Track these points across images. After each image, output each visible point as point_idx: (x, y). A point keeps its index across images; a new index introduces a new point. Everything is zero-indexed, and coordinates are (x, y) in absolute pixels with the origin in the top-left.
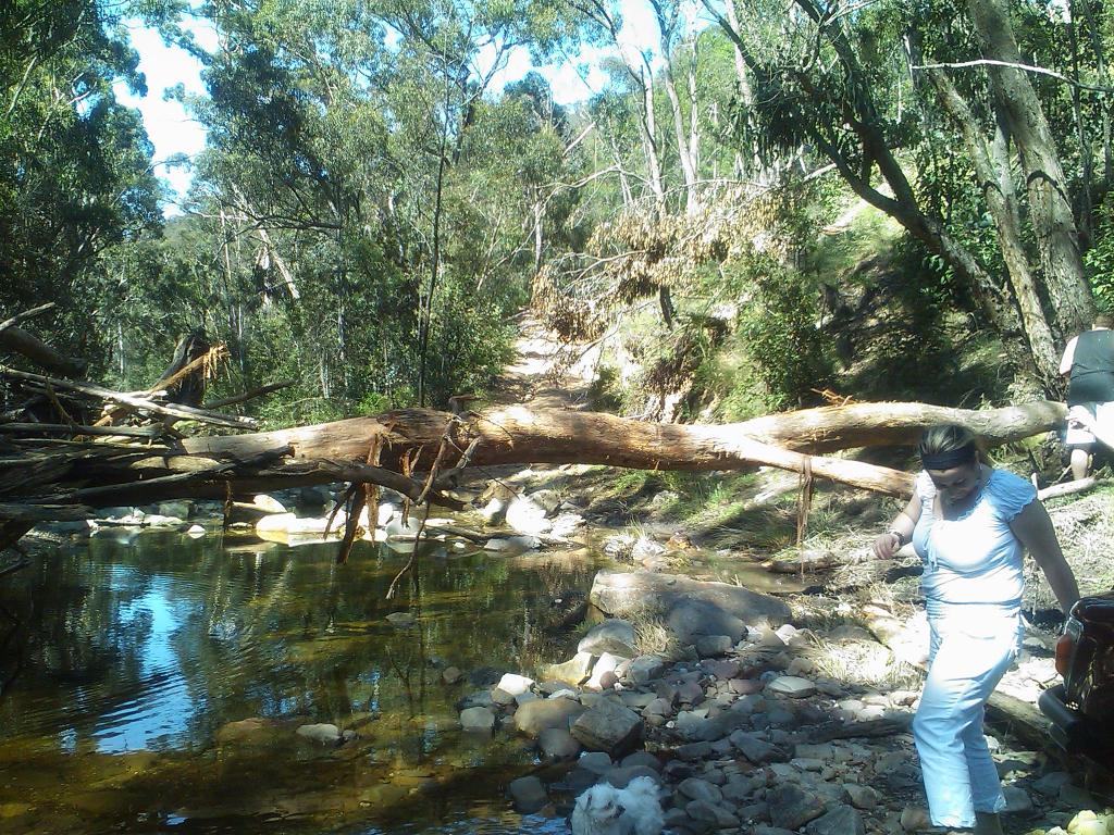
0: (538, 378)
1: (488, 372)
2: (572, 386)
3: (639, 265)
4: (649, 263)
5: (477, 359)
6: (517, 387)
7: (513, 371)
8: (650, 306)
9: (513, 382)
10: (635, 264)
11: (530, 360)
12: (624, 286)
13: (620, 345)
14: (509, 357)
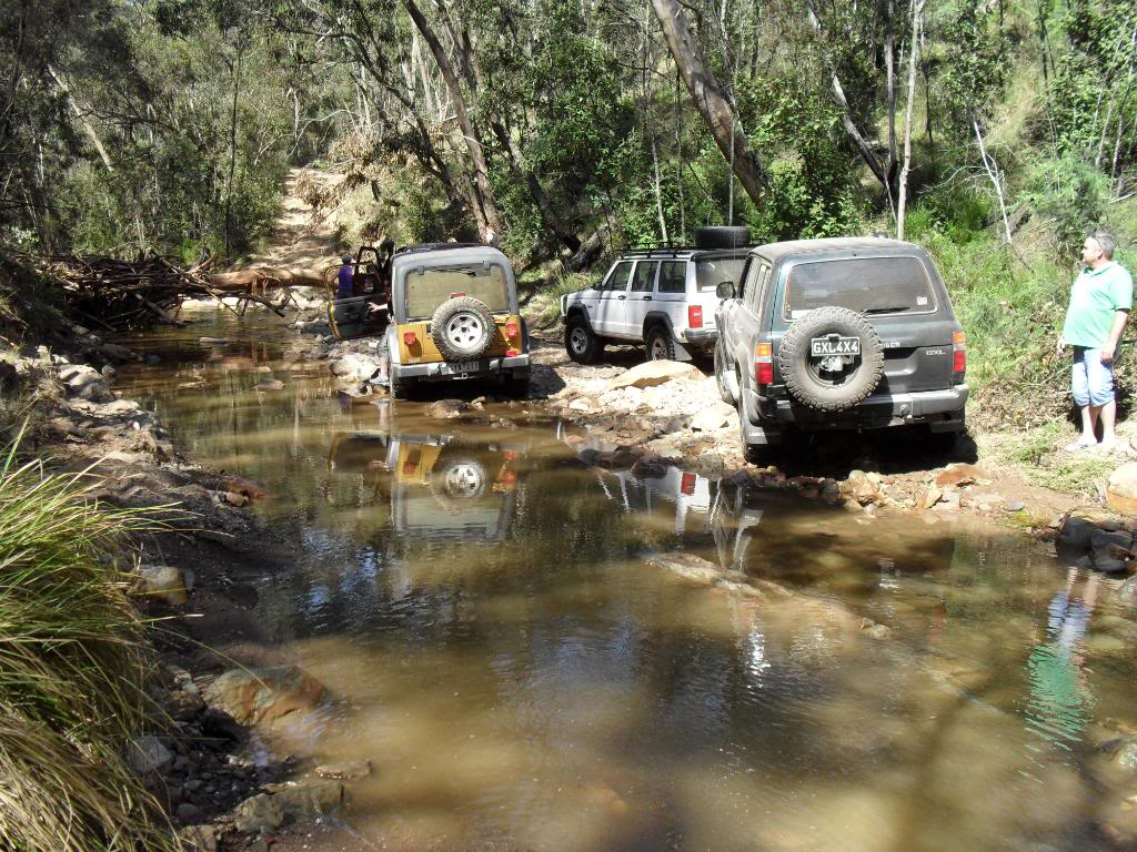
0: (301, 228)
1: (266, 225)
2: (323, 233)
3: (358, 167)
4: (364, 165)
5: (259, 216)
6: (285, 235)
7: (284, 223)
8: (367, 189)
9: (283, 231)
10: (356, 166)
11: (294, 215)
12: (350, 178)
13: (352, 208)
14: (279, 212)
